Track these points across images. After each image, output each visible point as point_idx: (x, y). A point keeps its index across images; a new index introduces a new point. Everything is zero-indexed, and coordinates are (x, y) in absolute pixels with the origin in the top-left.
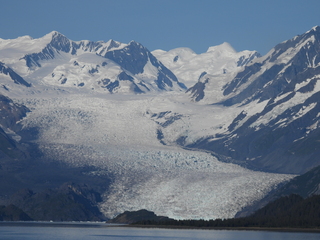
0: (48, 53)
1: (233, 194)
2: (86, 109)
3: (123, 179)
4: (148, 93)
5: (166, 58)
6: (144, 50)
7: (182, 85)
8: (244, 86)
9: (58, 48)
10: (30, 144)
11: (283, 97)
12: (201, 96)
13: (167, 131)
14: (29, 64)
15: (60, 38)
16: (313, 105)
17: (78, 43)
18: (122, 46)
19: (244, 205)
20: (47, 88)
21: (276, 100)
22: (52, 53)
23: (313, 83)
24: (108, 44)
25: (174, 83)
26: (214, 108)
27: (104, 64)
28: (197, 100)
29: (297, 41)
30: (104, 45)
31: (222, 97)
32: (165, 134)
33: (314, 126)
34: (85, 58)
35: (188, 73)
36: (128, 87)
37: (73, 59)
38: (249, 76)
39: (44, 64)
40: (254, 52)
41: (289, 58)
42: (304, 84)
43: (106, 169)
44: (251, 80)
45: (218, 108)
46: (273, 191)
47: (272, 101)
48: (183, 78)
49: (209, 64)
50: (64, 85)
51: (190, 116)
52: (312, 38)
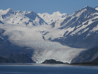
0: (8, 14)
1: (70, 54)
2: (21, 30)
3: (37, 50)
4: (37, 26)
5: (41, 16)
6: (35, 14)
7: (46, 23)
8: (66, 23)
9: (11, 13)
10: (7, 40)
11: (79, 26)
12: (54, 26)
13: (45, 36)
14: (3, 18)
15: (11, 10)
16: (88, 29)
17: (16, 12)
18: (29, 12)
19: (74, 57)
20: (9, 24)
21: (77, 27)
22: (9, 14)
23: (88, 22)
24: (25, 12)
25: (44, 23)
26: (58, 30)
27: (25, 17)
28: (53, 27)
29: (81, 10)
30: (24, 12)
31: (60, 27)
32: (45, 37)
33: (89, 35)
34: (19, 16)
35: (47, 20)
36: (31, 24)
37: (15, 16)
38: (67, 20)
39: (7, 18)
40: (66, 14)
41: (79, 15)
42: (85, 22)
43: (31, 47)
44: (68, 22)
45: (59, 30)
46: (81, 53)
47: (76, 27)
48: (46, 21)
49: (54, 17)
50: (13, 24)
51: (51, 32)
52: (86, 9)
